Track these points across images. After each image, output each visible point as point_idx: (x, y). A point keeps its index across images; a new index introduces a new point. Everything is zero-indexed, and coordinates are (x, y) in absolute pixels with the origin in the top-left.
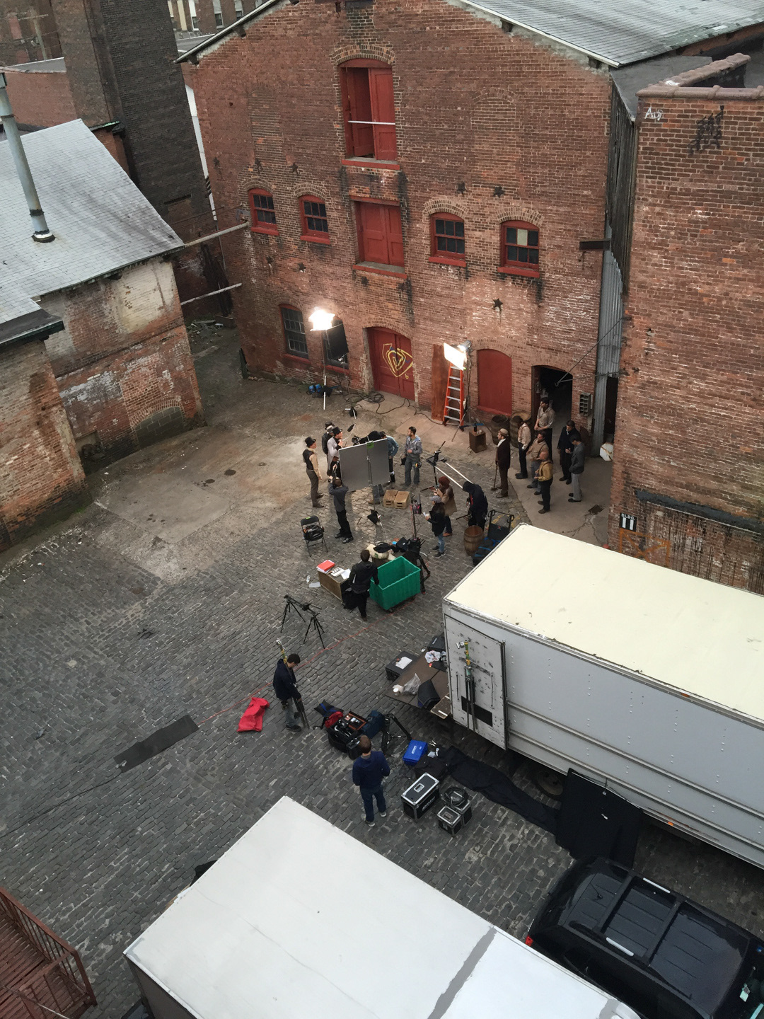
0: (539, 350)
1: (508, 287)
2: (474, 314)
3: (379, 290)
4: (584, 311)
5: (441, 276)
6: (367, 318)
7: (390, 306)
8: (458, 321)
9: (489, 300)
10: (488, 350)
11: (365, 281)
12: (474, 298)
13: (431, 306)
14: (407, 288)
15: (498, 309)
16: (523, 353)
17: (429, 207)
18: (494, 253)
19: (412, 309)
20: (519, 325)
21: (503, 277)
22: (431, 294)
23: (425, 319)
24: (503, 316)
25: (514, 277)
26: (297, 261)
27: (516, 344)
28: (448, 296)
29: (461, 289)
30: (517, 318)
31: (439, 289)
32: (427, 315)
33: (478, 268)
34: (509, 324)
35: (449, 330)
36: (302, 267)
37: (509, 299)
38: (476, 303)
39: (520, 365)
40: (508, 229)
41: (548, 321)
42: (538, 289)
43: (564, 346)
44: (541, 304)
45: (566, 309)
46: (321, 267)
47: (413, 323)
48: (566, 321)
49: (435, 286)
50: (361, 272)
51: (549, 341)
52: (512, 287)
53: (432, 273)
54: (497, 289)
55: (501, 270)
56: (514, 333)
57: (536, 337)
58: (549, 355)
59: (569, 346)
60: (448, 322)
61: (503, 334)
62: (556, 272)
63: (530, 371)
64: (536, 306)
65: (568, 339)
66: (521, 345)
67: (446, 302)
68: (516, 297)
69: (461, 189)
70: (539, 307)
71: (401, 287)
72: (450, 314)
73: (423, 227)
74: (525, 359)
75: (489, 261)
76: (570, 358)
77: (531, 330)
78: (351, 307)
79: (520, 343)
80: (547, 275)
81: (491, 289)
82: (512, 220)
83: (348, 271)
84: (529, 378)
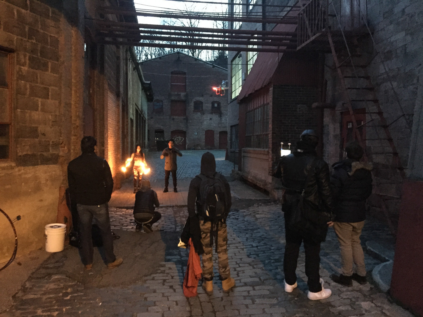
0: (221, 128)
1: (213, 115)
2: (205, 122)
3: (178, 121)
5: (196, 115)
6: (173, 128)
7: (181, 124)
8: (200, 125)
9: (208, 119)
10: (208, 130)
12: (205, 119)
13: (193, 122)
14: (187, 119)
16: (217, 129)
17: (194, 100)
18: (210, 108)
19: (187, 124)
22: (193, 119)
23: (191, 126)
24: (212, 121)
25: (215, 113)
27: (215, 127)
28: (198, 119)
29: (202, 117)
30: (215, 122)
33: (206, 112)
39: (216, 132)
40: (213, 103)
41: (223, 121)
42: (220, 114)
43: (226, 126)
44: (221, 118)
46: (159, 117)
47: (187, 127)
50: (172, 117)
51: (223, 125)
55: (212, 112)
57: (220, 125)
61: (212, 126)
68: (215, 117)
69: (202, 96)
71: (184, 119)
72: (198, 123)
73: (192, 104)
75: (209, 110)
78: (168, 126)
80: (222, 111)
82: (214, 101)
83: (168, 117)
84: (219, 135)
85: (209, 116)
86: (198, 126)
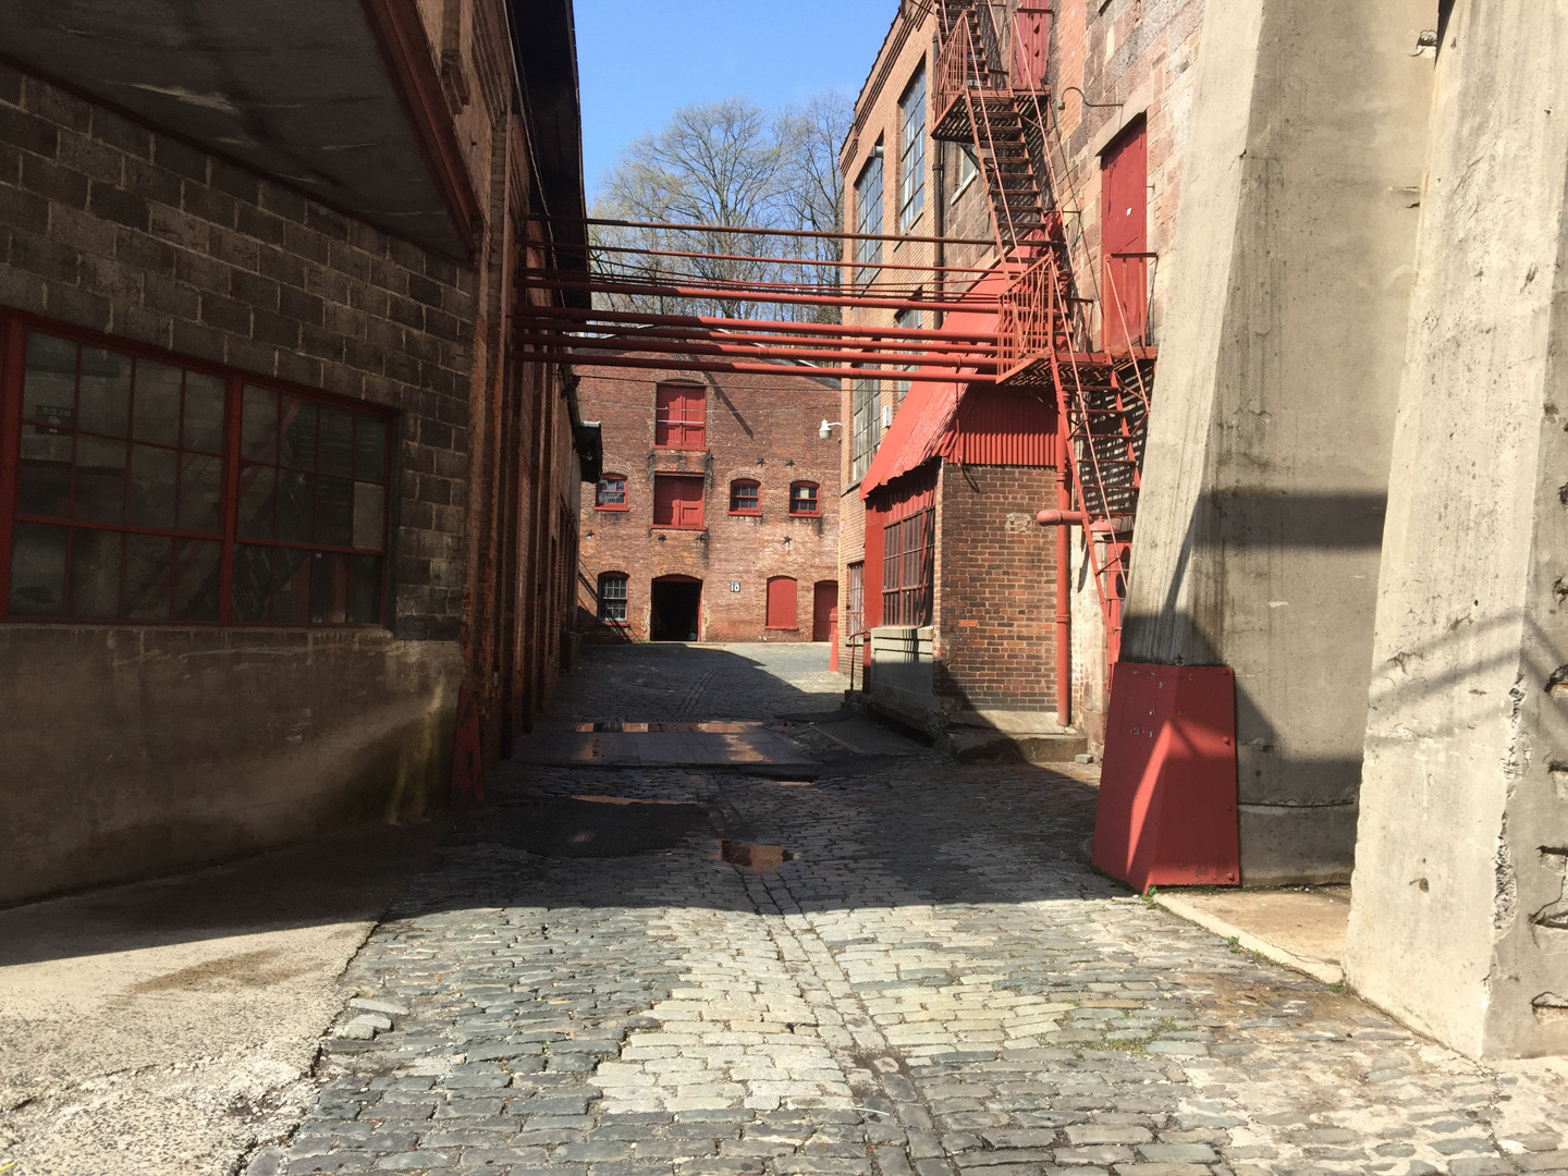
0: (820, 569)
1: (796, 526)
2: (766, 550)
3: (676, 543)
5: (738, 525)
6: (658, 568)
7: (686, 554)
8: (752, 557)
9: (779, 538)
10: (776, 575)
11: (663, 538)
12: (767, 538)
13: (726, 549)
14: (705, 538)
15: (787, 544)
16: (807, 574)
17: (732, 475)
18: (786, 504)
19: (708, 555)
20: (804, 553)
21: (792, 519)
22: (727, 539)
23: (720, 560)
24: (791, 548)
25: (800, 518)
26: (584, 529)
27: (802, 568)
28: (743, 539)
29: (757, 532)
30: (802, 548)
31: (735, 535)
32: (723, 556)
33: (771, 515)
34: (796, 554)
35: (743, 566)
36: (590, 533)
37: (797, 535)
38: (769, 542)
39: (805, 584)
40: (795, 487)
41: (826, 547)
42: (819, 524)
44: (821, 535)
46: (613, 531)
47: (707, 566)
49: (732, 533)
50: (658, 531)
52: (799, 526)
53: (730, 523)
54: (787, 529)
55: (791, 515)
56: (800, 560)
57: (817, 560)
58: (828, 572)
60: (742, 559)
61: (791, 562)
62: (833, 512)
63: (812, 586)
64: (817, 538)
66: (806, 568)
67: (743, 544)
68: (801, 531)
69: (762, 462)
70: (820, 537)
71: (699, 538)
72: (744, 553)
73: (724, 490)
74: (809, 578)
75: (780, 510)
77: (813, 556)
78: (641, 561)
80: (826, 515)
82: (798, 482)
83: (643, 531)
84: (812, 593)
85: (782, 530)
86: (742, 563)
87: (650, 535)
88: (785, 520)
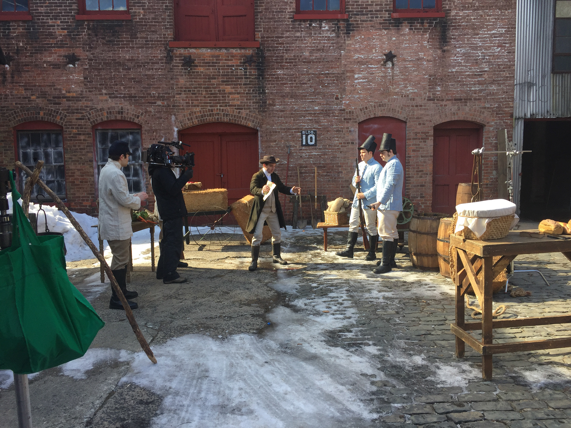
0: (444, 103)
1: (404, 35)
2: (356, 76)
3: (211, 71)
4: (498, 47)
5: (310, 36)
6: (187, 112)
7: (228, 89)
8: (333, 90)
9: (377, 55)
10: (375, 118)
11: (188, 62)
12: (357, 56)
13: (292, 78)
15: (389, 64)
16: (423, 112)
19: (263, 88)
20: (417, 79)
21: (397, 23)
22: (294, 61)
23: (283, 96)
24: (397, 71)
25: (411, 21)
26: (63, 52)
27: (414, 103)
28: (319, 61)
29: (340, 48)
30: (414, 71)
31: (307, 54)
32: (287, 90)
33: (364, 18)
34: (404, 80)
35: (319, 104)
36: (73, 59)
37: (405, 49)
38: (360, 62)
39: (419, 128)
41: (454, 67)
42: (442, 31)
43: (475, 92)
44: (446, 48)
45: (476, 48)
46: (111, 54)
47: (263, 107)
48: (476, 62)
49: (301, 49)
50: (182, 51)
51: (455, 89)
52: (409, 34)
53: (298, 34)
54: (390, 39)
55: (396, 15)
56: (410, 89)
57: (439, 88)
58: (456, 107)
59: (481, 91)
60: (319, 93)
61: (396, 94)
62: (464, 8)
63: (432, 132)
64: (439, 52)
65: (480, 83)
66: (420, 103)
67: (318, 68)
68: (414, 46)
70: (444, 51)
71: (248, 61)
72: (321, 83)
74: (425, 118)
75: (378, 8)
76: (482, 105)
77: (433, 82)
78: (159, 103)
79: (419, 101)
80: (453, 13)
81: (380, 40)
83: (159, 53)
84: (430, 142)
85: (381, 43)
86: (319, 99)
87: (169, 58)
88: (386, 25)
